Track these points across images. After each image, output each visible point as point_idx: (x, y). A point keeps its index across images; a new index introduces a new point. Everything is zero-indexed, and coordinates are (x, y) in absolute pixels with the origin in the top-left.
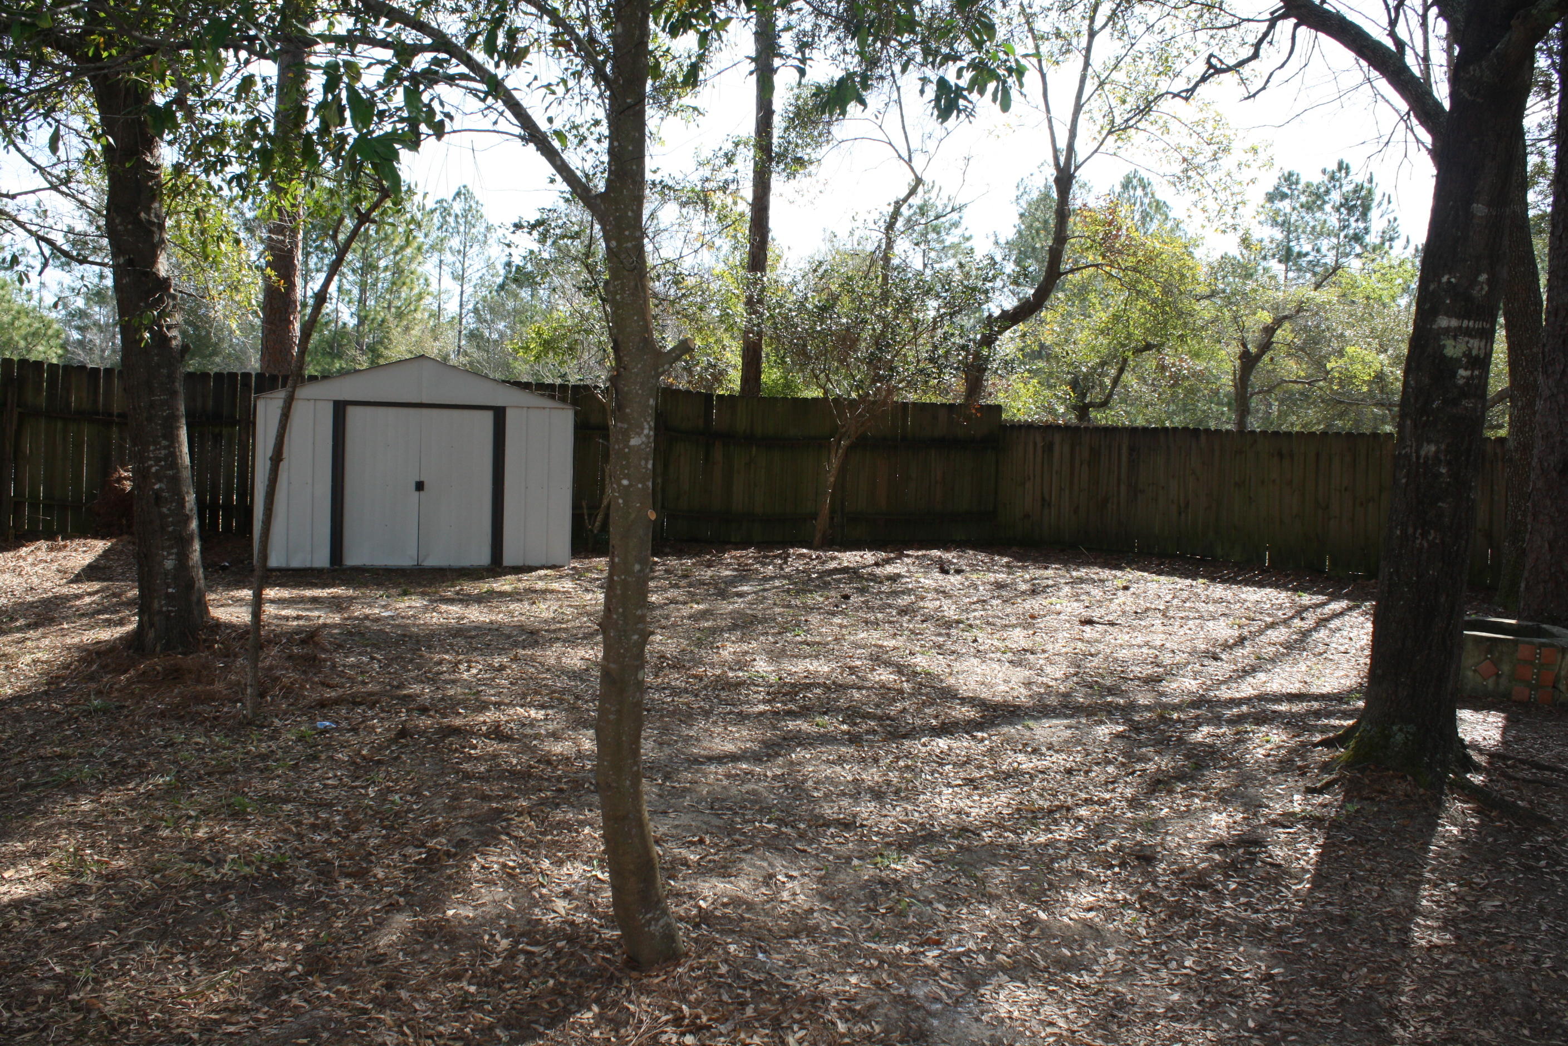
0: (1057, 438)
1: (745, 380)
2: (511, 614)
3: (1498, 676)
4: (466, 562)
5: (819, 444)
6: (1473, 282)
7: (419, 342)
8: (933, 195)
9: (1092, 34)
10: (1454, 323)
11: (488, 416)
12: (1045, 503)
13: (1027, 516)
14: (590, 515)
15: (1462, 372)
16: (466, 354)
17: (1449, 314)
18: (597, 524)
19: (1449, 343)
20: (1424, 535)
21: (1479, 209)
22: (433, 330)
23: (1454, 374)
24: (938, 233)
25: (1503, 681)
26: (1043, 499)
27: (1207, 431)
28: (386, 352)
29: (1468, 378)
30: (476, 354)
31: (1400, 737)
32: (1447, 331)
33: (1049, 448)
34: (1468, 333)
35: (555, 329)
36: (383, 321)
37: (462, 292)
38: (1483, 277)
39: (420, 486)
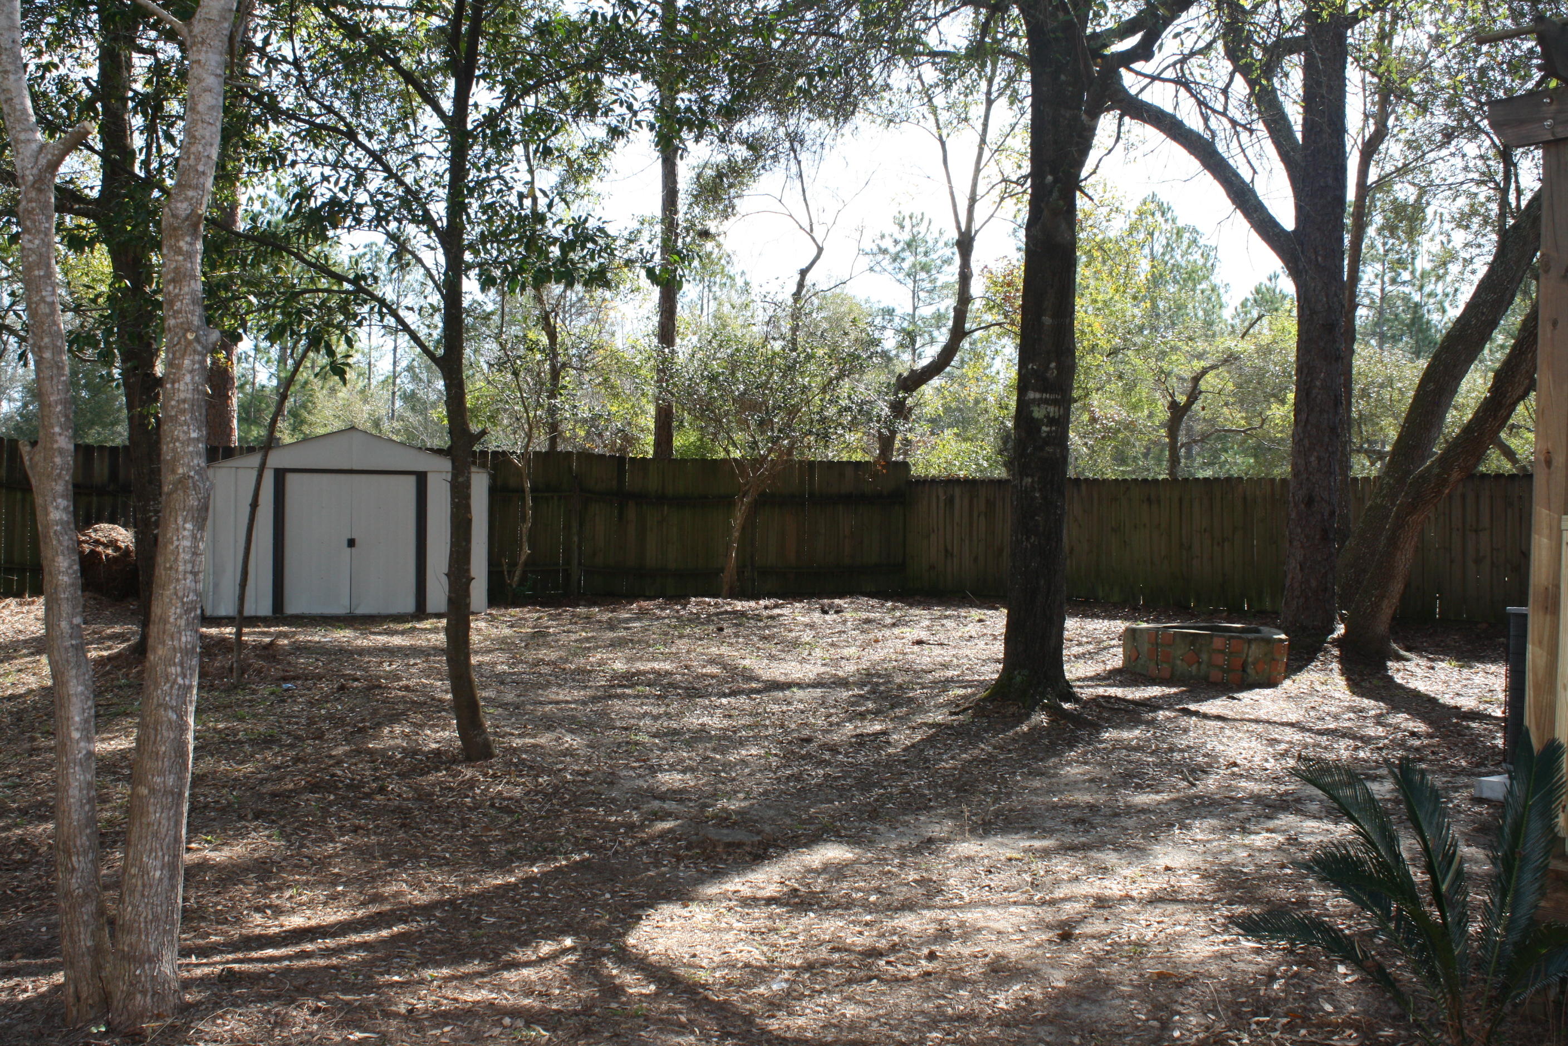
0: (957, 491)
1: (657, 444)
2: (429, 640)
3: (1200, 663)
4: (394, 610)
5: (727, 502)
6: (1047, 368)
7: (347, 406)
8: (922, 228)
9: (990, 103)
10: (1038, 395)
11: (412, 480)
12: (948, 553)
13: (932, 567)
14: (509, 572)
15: (1044, 428)
16: (401, 418)
17: (1035, 390)
18: (516, 579)
19: (1035, 409)
20: (1028, 538)
21: (1047, 320)
22: (362, 391)
23: (1039, 430)
24: (928, 272)
25: (1203, 666)
26: (946, 550)
27: (1087, 480)
28: (311, 418)
29: (1048, 432)
30: (414, 419)
31: (1019, 679)
32: (1034, 400)
33: (950, 501)
34: (1047, 402)
35: (478, 399)
36: (306, 383)
37: (395, 349)
38: (1053, 365)
39: (351, 543)
